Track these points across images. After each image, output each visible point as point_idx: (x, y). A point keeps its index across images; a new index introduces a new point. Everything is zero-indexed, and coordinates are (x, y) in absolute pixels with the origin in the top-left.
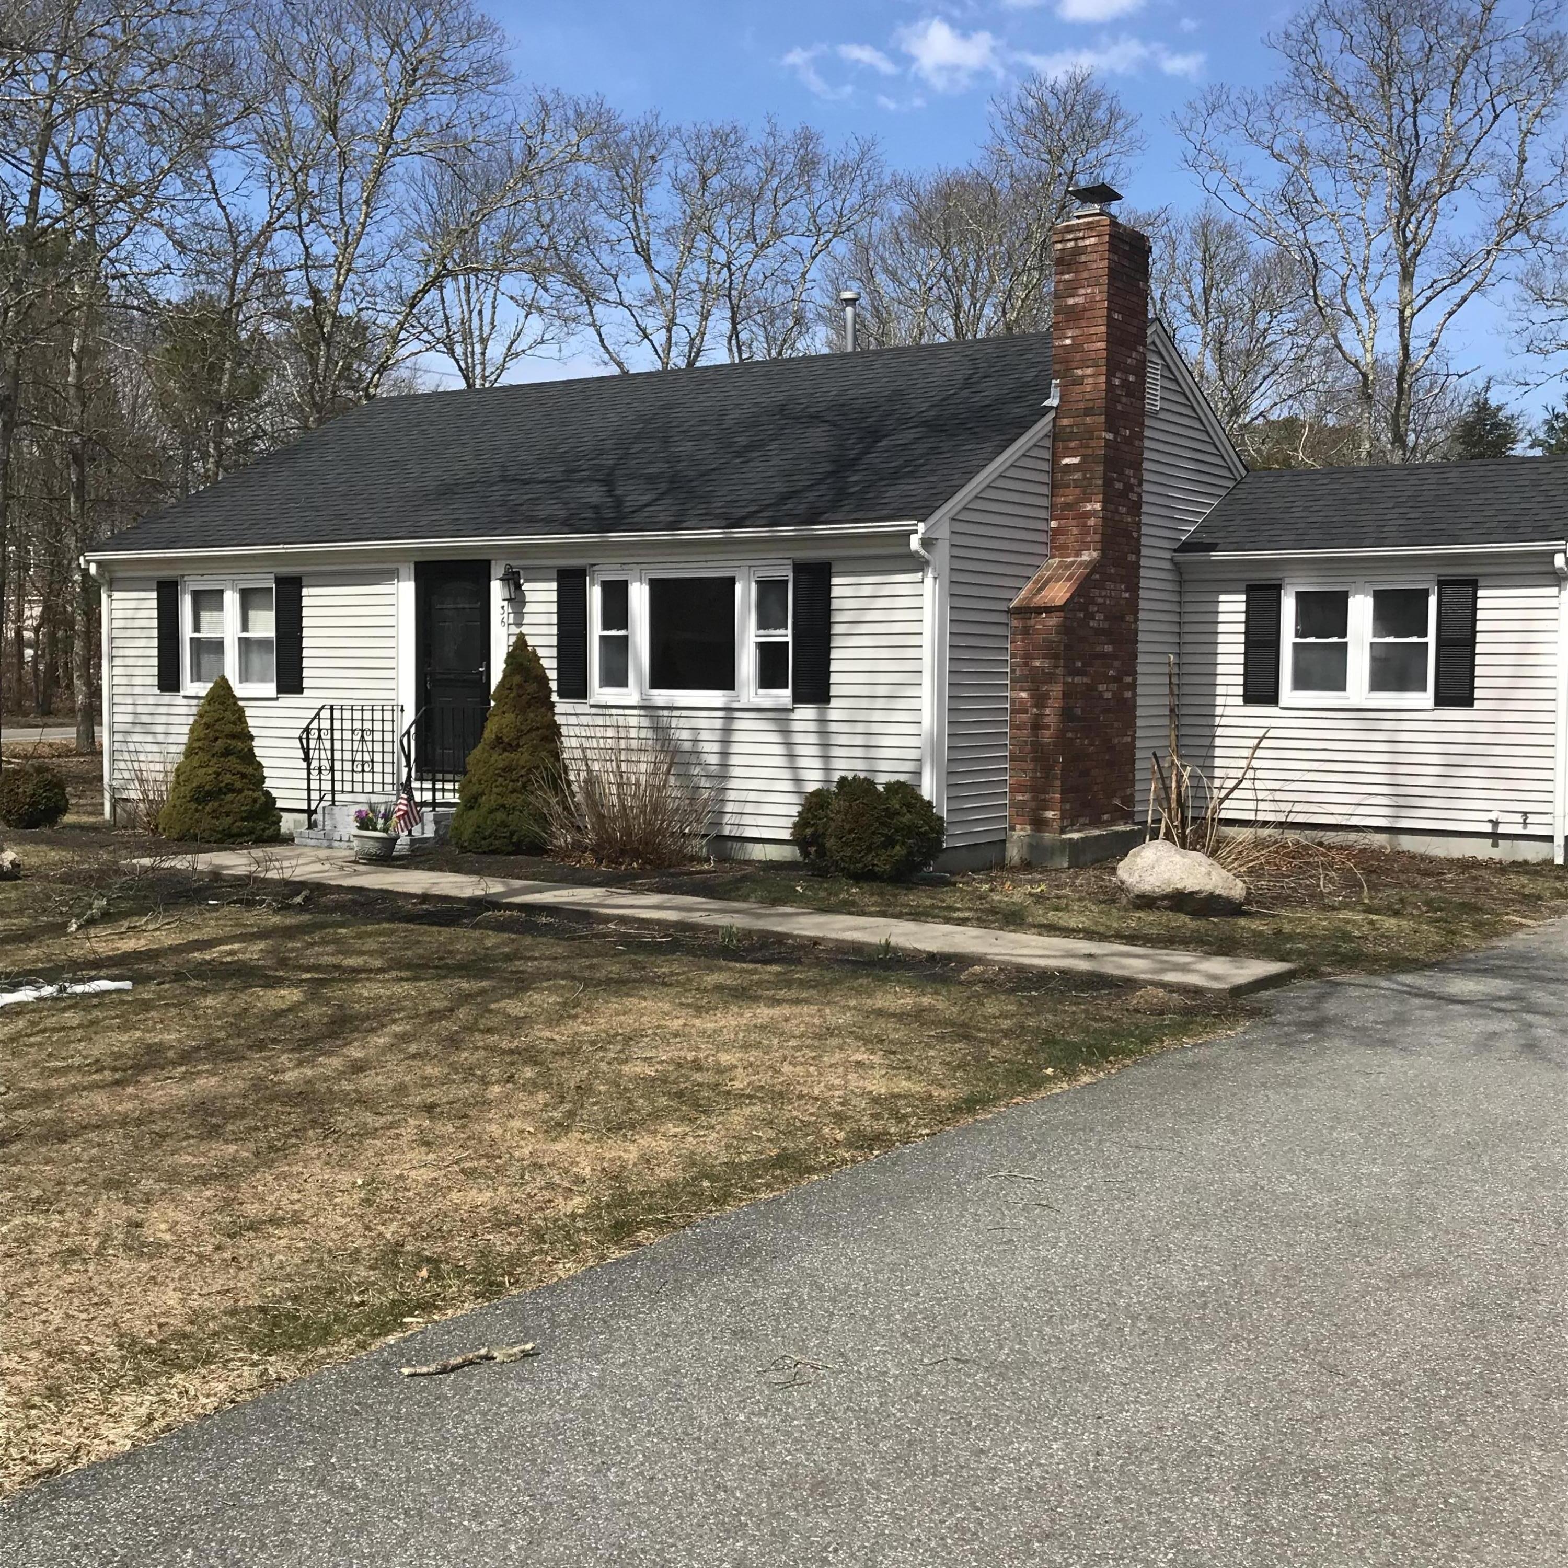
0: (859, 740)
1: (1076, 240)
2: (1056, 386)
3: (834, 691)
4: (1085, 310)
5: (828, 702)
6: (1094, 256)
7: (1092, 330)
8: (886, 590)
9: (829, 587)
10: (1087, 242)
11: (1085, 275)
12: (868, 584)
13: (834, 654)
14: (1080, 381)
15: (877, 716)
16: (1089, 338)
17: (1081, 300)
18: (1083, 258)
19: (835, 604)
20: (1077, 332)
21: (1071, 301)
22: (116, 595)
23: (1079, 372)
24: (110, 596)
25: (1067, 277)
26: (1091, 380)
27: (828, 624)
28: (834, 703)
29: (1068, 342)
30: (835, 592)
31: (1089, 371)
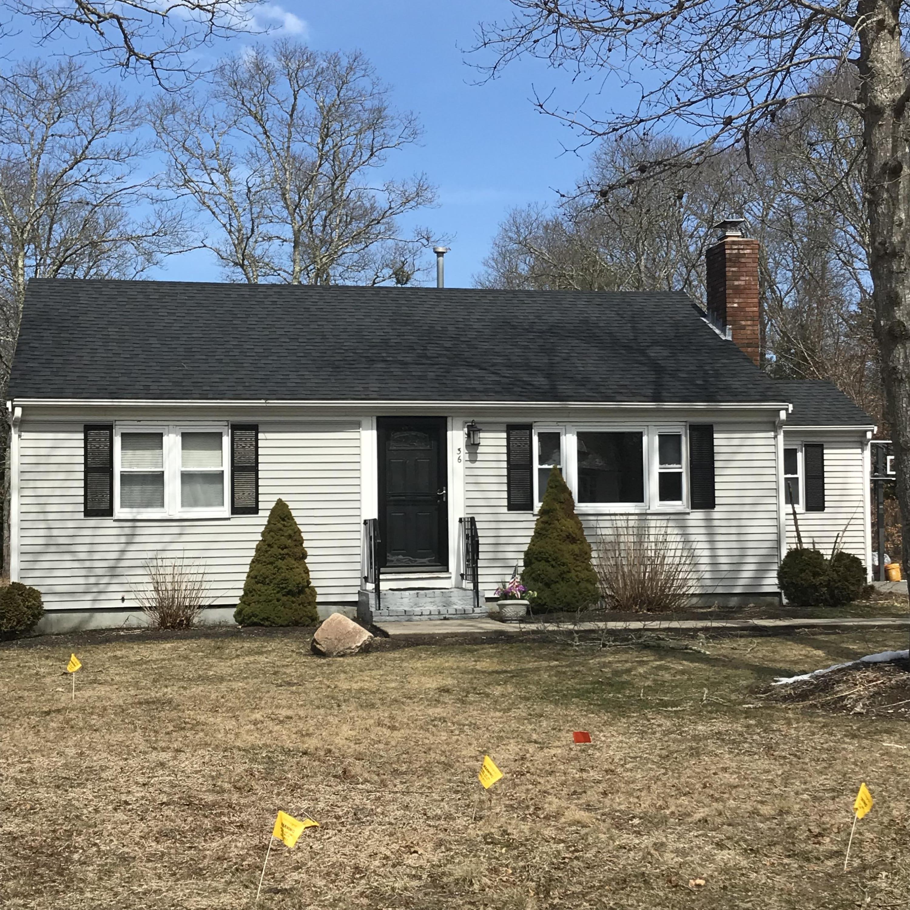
0: (733, 530)
1: (739, 249)
2: (730, 329)
3: (717, 501)
4: (745, 289)
5: (713, 507)
6: (750, 260)
7: (750, 301)
8: (749, 442)
9: (712, 439)
10: (746, 252)
11: (744, 269)
12: (737, 438)
13: (717, 479)
14: (743, 328)
15: (745, 516)
16: (748, 305)
17: (742, 283)
18: (743, 260)
19: (716, 449)
20: (741, 300)
21: (736, 283)
22: (25, 435)
23: (743, 323)
24: (20, 436)
25: (734, 269)
26: (750, 328)
27: (713, 461)
28: (717, 508)
29: (736, 305)
30: (716, 442)
31: (749, 323)
